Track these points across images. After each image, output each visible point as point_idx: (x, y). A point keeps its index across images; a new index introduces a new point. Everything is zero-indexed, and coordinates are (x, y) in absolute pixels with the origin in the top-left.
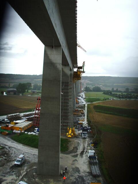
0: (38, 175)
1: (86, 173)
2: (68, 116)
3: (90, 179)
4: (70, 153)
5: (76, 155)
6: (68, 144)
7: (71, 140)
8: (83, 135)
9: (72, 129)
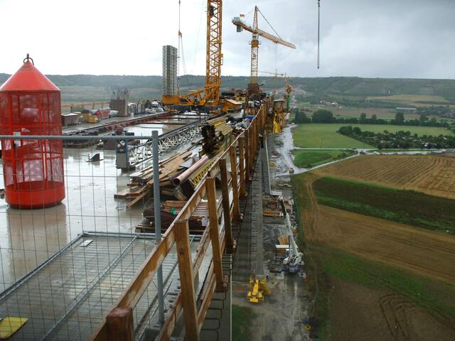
7: (256, 309)
9: (259, 282)
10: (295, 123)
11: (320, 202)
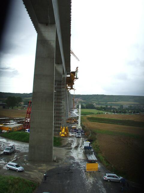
0: (28, 161)
1: (82, 160)
2: (61, 117)
5: (70, 148)
6: (62, 141)
8: (77, 134)
9: (65, 128)
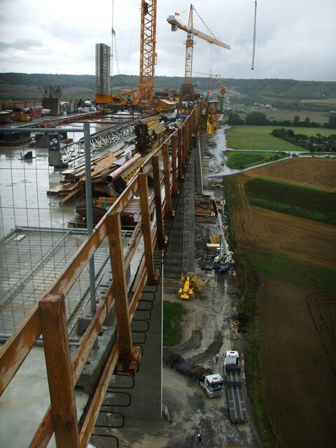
1: (218, 412)
3: (224, 430)
4: (186, 349)
5: (197, 356)
6: (182, 320)
7: (188, 306)
9: (190, 279)
10: (229, 125)
11: (251, 203)
